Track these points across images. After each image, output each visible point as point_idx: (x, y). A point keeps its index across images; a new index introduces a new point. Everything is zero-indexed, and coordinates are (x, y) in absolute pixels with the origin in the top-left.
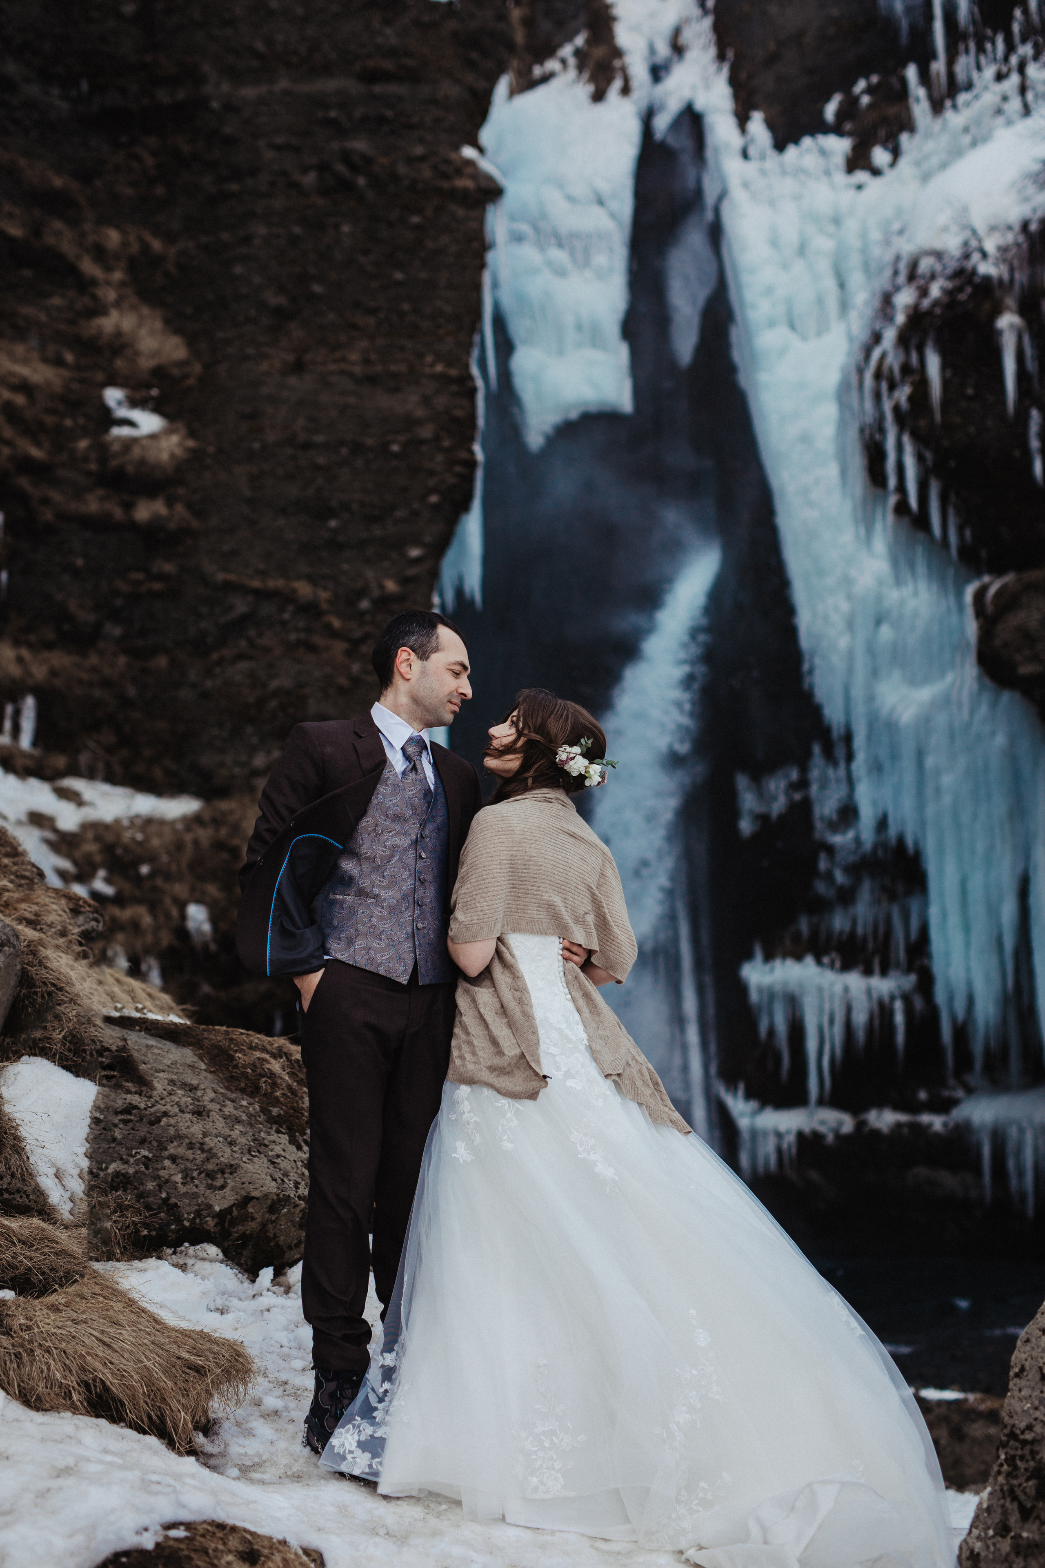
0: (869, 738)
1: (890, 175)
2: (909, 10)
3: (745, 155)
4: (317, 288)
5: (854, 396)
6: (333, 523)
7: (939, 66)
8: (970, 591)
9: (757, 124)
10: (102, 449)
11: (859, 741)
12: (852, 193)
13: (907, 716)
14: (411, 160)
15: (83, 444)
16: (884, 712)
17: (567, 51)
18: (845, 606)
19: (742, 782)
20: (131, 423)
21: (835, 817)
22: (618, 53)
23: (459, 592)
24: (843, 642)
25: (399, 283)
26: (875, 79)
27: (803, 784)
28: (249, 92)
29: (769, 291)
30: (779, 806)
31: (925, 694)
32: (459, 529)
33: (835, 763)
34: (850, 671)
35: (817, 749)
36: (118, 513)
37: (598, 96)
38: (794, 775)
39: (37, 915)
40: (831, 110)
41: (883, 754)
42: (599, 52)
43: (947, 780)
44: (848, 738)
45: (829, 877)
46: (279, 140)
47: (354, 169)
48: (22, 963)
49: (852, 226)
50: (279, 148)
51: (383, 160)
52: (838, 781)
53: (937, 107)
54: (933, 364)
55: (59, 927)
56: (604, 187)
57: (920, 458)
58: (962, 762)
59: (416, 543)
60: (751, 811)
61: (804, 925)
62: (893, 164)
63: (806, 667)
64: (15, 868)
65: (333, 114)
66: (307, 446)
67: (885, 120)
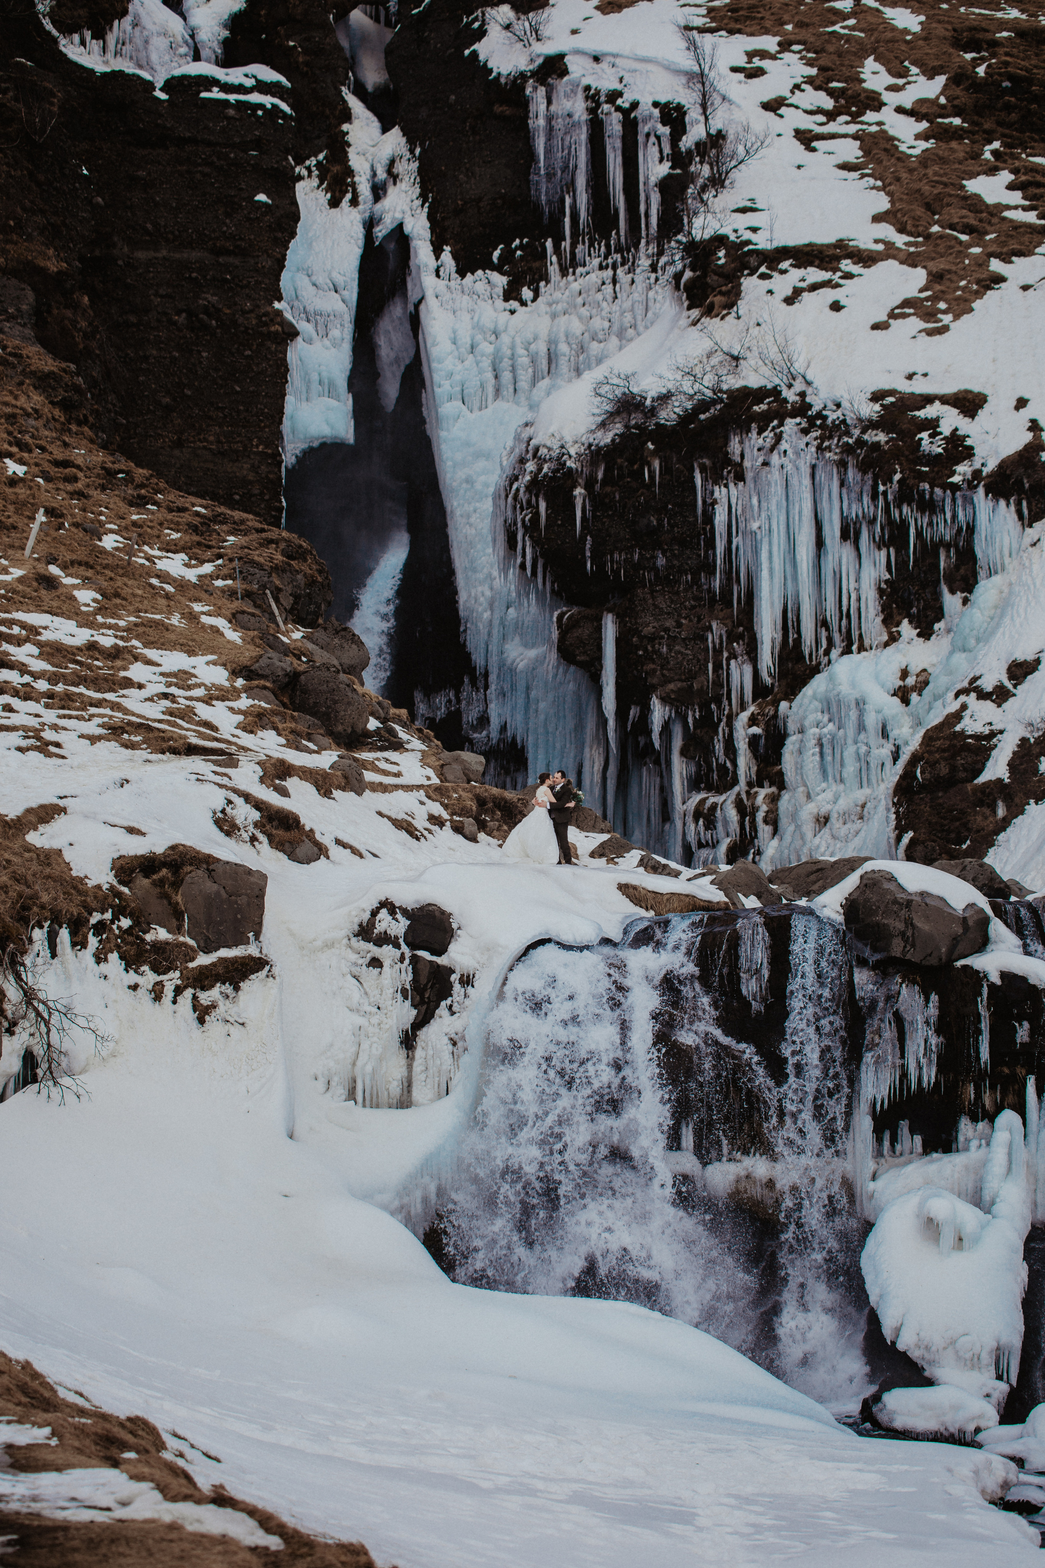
0: (498, 676)
1: (532, 307)
2: (549, 202)
3: (438, 276)
4: (188, 392)
5: (502, 502)
7: (566, 244)
8: (556, 614)
9: (447, 256)
11: (493, 678)
12: (508, 313)
13: (521, 666)
14: (244, 312)
16: (509, 661)
17: (312, 161)
18: (488, 593)
19: (418, 696)
21: (475, 722)
22: (350, 173)
24: (487, 615)
25: (237, 392)
26: (525, 240)
27: (457, 701)
28: (141, 255)
29: (450, 375)
30: (441, 713)
31: (532, 653)
33: (478, 690)
34: (489, 634)
37: (334, 203)
38: (452, 695)
40: (496, 254)
41: (507, 687)
42: (336, 169)
43: (542, 705)
44: (486, 675)
46: (162, 292)
47: (209, 315)
49: (505, 339)
50: (162, 296)
51: (228, 311)
52: (478, 700)
53: (564, 272)
54: (543, 505)
56: (340, 280)
57: (533, 547)
58: (551, 696)
60: (423, 715)
62: (534, 300)
63: (462, 629)
65: (194, 275)
67: (530, 269)
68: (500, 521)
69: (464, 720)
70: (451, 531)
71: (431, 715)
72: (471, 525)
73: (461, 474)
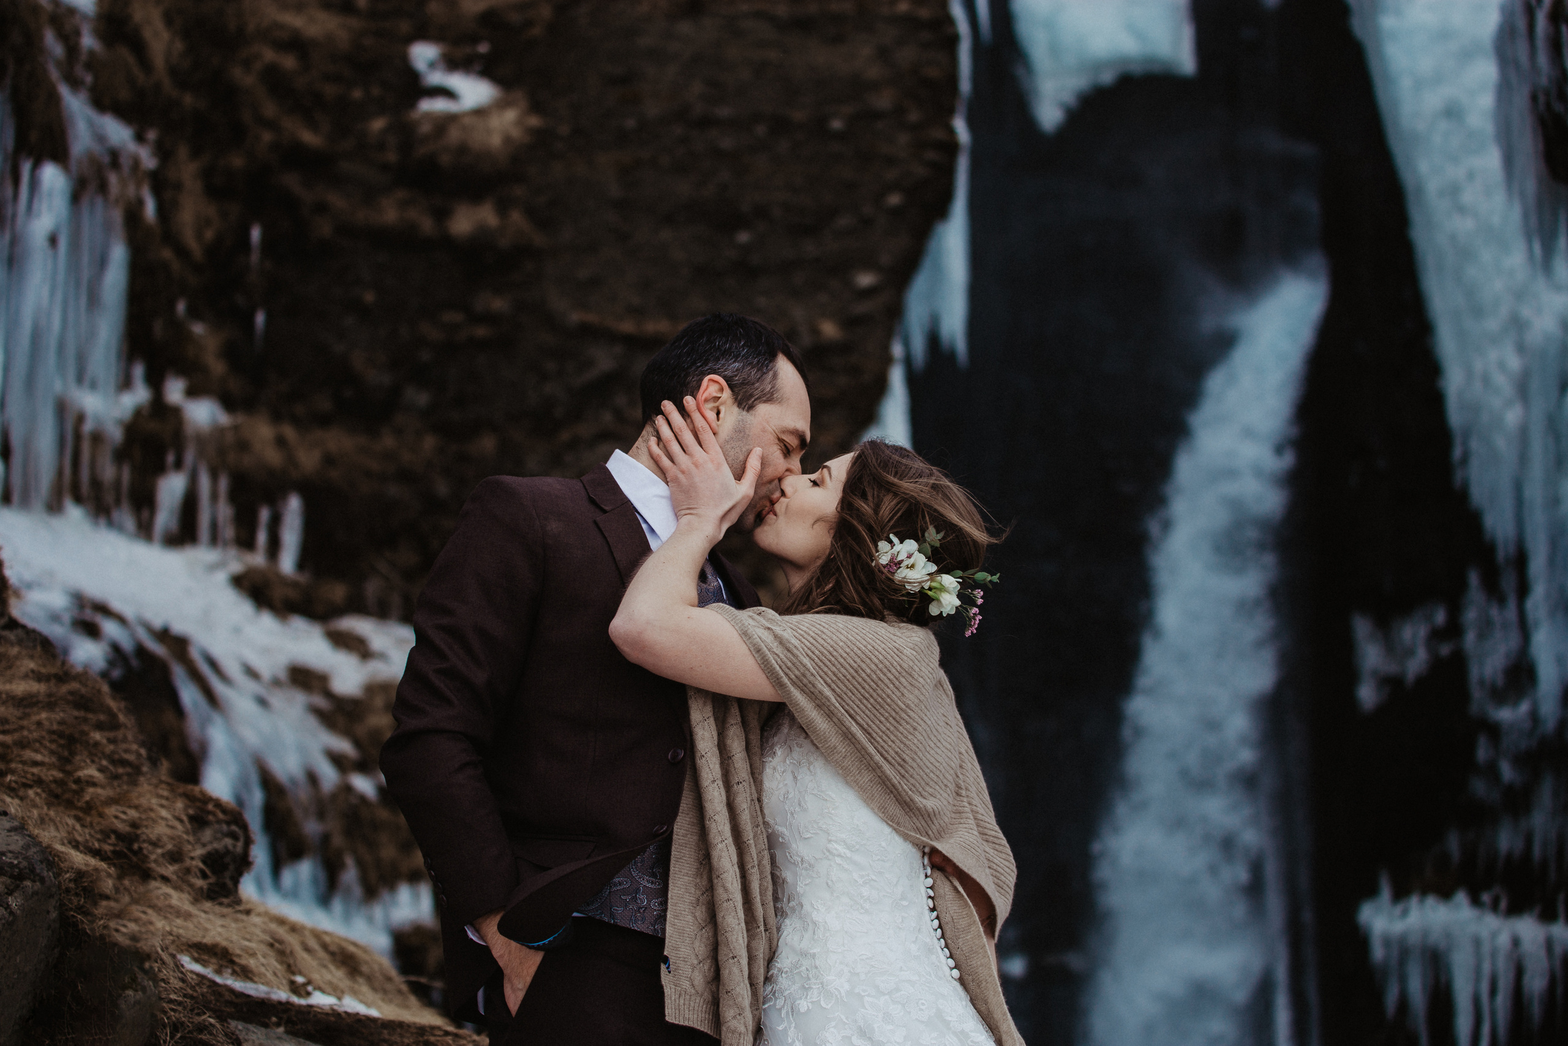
0: (1552, 561)
6: (743, 237)
10: (405, 131)
11: (1538, 564)
15: (378, 124)
18: (1514, 363)
19: (1362, 627)
20: (448, 93)
21: (1500, 681)
23: (934, 339)
24: (1513, 417)
27: (1453, 630)
30: (1417, 664)
32: (933, 245)
33: (1502, 601)
34: (1523, 459)
35: (1474, 579)
36: (427, 225)
38: (1440, 617)
39: (134, 825)
44: (1521, 560)
45: (1492, 771)
48: (62, 907)
55: (169, 847)
59: (868, 264)
61: (1453, 844)
63: (1457, 452)
64: (112, 747)
66: (706, 122)
68: (1521, 99)
69: (1474, 673)
70: (1419, 235)
71: (1391, 668)
72: (1461, 210)
73: (1433, 100)
